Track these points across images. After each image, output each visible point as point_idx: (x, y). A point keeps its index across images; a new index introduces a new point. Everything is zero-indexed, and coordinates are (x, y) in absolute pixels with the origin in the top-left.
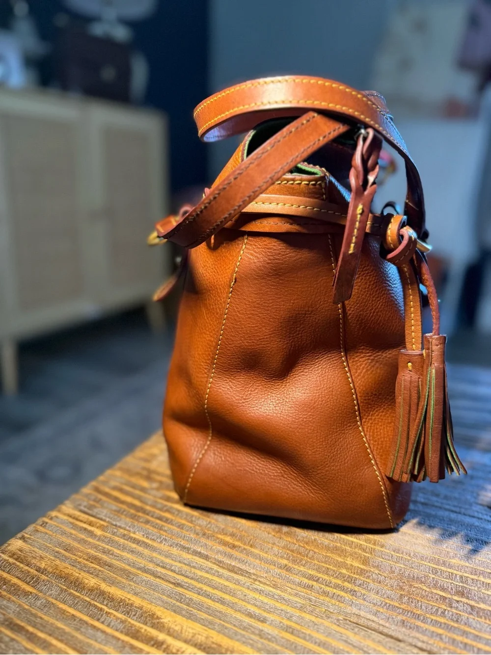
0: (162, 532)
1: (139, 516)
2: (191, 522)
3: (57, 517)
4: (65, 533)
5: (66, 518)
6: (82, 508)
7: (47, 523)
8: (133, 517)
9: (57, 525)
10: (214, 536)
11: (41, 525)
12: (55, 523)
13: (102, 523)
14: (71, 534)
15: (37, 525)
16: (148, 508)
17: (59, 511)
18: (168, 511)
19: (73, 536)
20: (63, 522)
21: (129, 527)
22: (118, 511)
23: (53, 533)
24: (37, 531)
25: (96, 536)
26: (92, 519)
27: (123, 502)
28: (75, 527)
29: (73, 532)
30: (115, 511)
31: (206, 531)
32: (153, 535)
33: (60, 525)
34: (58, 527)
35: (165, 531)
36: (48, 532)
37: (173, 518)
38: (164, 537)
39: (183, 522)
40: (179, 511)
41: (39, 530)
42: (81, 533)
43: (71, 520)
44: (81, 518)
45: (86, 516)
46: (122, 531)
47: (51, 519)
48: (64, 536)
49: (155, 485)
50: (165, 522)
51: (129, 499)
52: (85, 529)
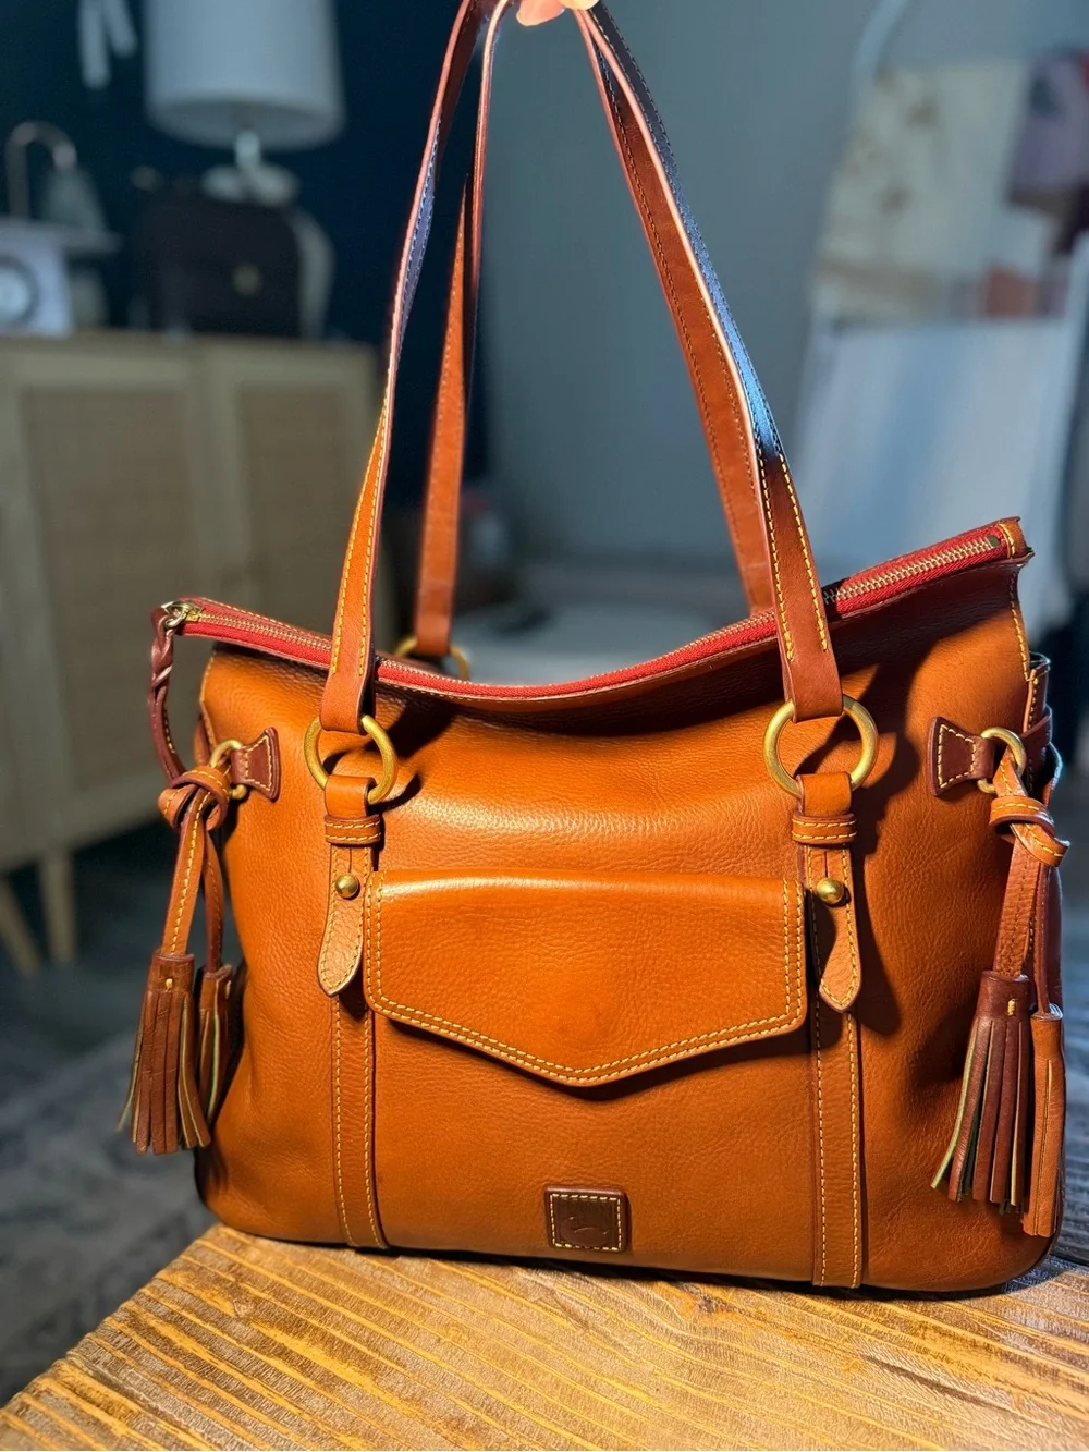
0: (237, 1427)
1: (203, 1388)
2: (296, 1402)
3: (48, 1392)
4: (59, 1433)
5: (64, 1393)
6: (99, 1367)
7: (28, 1407)
8: (191, 1389)
9: (47, 1412)
10: (332, 1438)
11: (17, 1414)
12: (43, 1408)
13: (131, 1405)
14: (69, 1434)
15: (9, 1411)
16: (222, 1366)
17: (55, 1377)
18: (257, 1375)
19: (73, 1440)
20: (58, 1405)
21: (180, 1415)
22: (164, 1376)
23: (36, 1432)
24: (8, 1427)
25: (113, 1437)
26: (114, 1396)
27: (177, 1353)
28: (80, 1416)
29: (74, 1429)
30: (159, 1375)
31: (320, 1425)
32: (220, 1437)
33: (52, 1413)
34: (47, 1417)
35: (244, 1425)
36: (27, 1429)
37: (265, 1393)
38: (240, 1440)
39: (282, 1402)
40: (279, 1374)
41: (11, 1425)
42: (86, 1432)
43: (74, 1399)
44: (93, 1394)
45: (104, 1389)
46: (163, 1424)
47: (37, 1397)
48: (55, 1440)
49: (244, 1310)
50: (246, 1402)
51: (189, 1345)
52: (97, 1422)
